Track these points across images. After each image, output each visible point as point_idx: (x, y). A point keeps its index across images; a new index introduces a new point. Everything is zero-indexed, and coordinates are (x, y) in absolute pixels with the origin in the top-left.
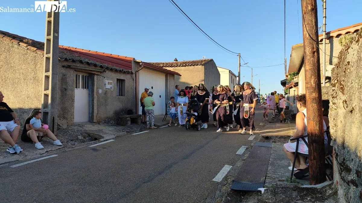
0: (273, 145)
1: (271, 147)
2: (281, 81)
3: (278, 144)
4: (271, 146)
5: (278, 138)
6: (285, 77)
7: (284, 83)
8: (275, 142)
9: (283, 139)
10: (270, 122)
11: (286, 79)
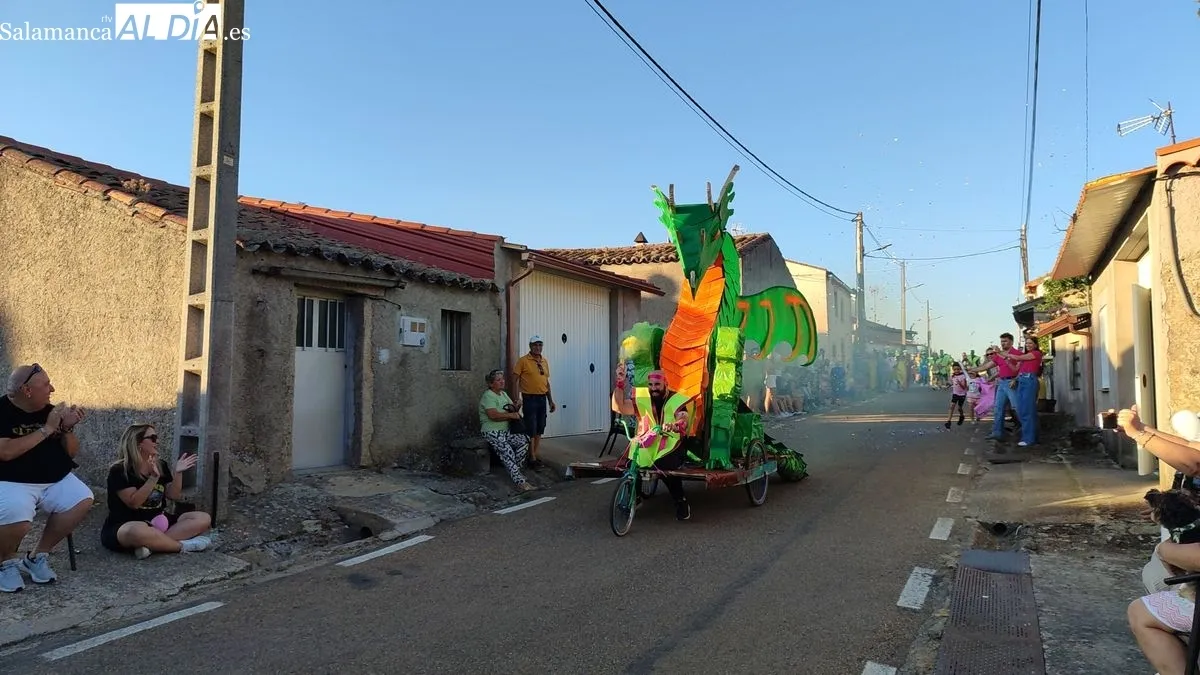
0: (1035, 564)
1: (1030, 574)
2: (1014, 308)
3: (1053, 562)
4: (1028, 572)
5: (1046, 532)
6: (1023, 291)
7: (1024, 316)
8: (1037, 550)
9: (1065, 538)
10: (995, 462)
11: (1033, 301)
